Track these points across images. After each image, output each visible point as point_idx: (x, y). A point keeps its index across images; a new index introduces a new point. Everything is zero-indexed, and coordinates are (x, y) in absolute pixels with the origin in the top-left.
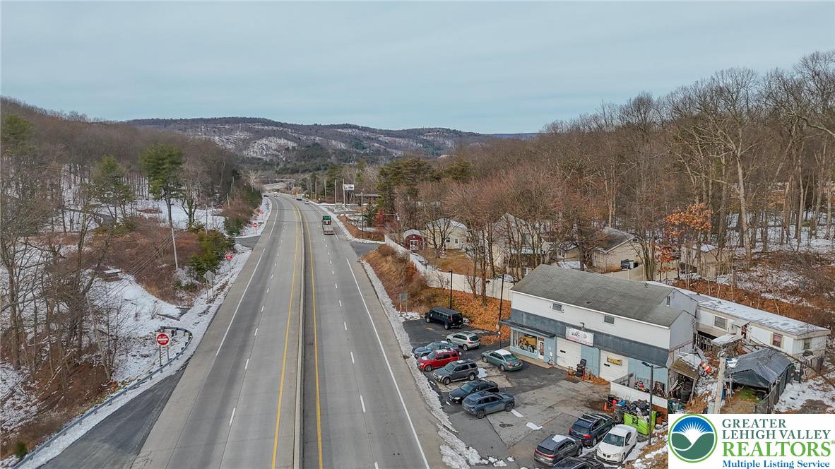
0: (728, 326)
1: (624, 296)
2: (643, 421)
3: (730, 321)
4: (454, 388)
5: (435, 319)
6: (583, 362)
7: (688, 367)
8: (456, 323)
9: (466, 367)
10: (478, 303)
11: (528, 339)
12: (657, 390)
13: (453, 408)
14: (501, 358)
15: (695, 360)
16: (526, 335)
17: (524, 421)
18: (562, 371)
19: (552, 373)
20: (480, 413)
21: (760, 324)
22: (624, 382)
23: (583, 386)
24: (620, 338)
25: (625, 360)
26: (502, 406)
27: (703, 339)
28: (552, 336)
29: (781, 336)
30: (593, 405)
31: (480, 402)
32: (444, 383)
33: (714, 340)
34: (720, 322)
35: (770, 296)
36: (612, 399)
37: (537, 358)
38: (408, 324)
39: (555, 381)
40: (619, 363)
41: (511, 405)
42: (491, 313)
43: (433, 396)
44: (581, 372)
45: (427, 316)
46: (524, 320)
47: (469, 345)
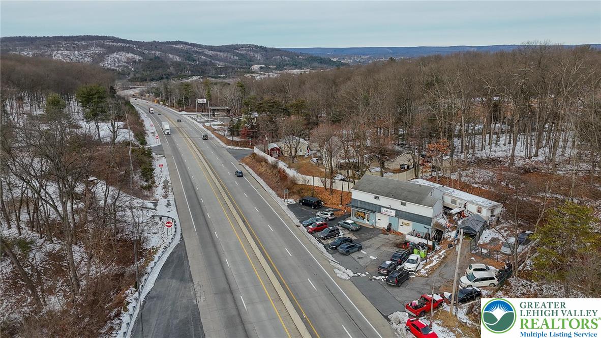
0: (458, 203)
1: (409, 191)
2: (422, 252)
3: (458, 201)
4: (330, 241)
5: (306, 203)
6: (390, 224)
7: (440, 225)
8: (318, 205)
9: (334, 230)
10: (327, 193)
11: (359, 213)
12: (427, 237)
13: (332, 251)
14: (349, 224)
15: (444, 222)
16: (358, 211)
17: (368, 255)
18: (379, 229)
19: (375, 231)
20: (347, 253)
21: (472, 202)
22: (412, 234)
23: (391, 236)
24: (409, 213)
25: (411, 223)
26: (357, 249)
27: (446, 210)
28: (374, 212)
29: (481, 208)
30: (398, 245)
31: (347, 248)
32: (324, 239)
33: (452, 211)
34: (454, 202)
35: (476, 186)
36: (406, 243)
37: (365, 223)
38: (290, 206)
39: (377, 235)
40: (408, 225)
41: (360, 248)
42: (335, 199)
43: (321, 246)
44: (389, 229)
45: (300, 201)
46: (359, 204)
47: (330, 218)
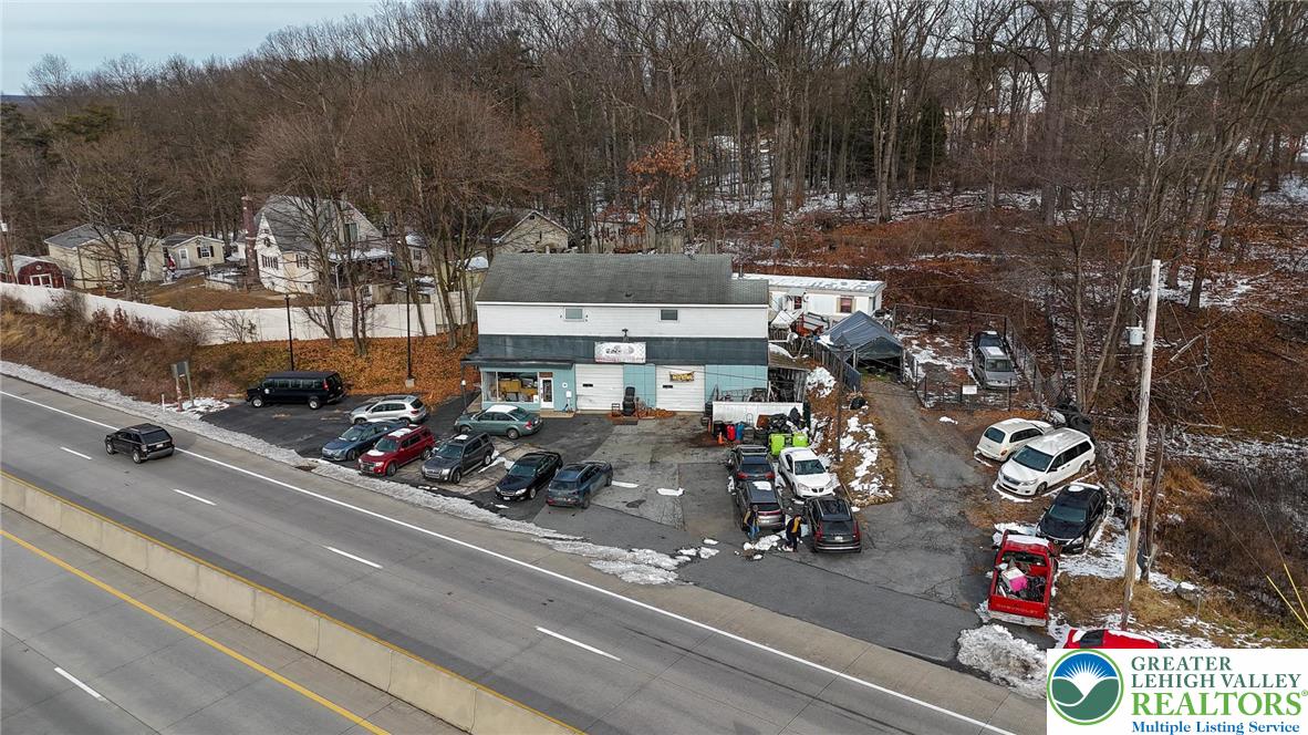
5: (277, 396)
6: (631, 393)
7: (786, 359)
8: (334, 392)
9: (477, 444)
10: (348, 353)
13: (522, 510)
14: (506, 418)
15: (780, 349)
16: (506, 376)
18: (595, 415)
19: (585, 427)
20: (586, 500)
21: (820, 289)
24: (689, 340)
25: (699, 371)
28: (568, 364)
29: (851, 299)
32: (453, 482)
33: (775, 322)
37: (542, 408)
40: (690, 378)
43: (461, 505)
44: (631, 408)
45: (249, 397)
47: (414, 417)
